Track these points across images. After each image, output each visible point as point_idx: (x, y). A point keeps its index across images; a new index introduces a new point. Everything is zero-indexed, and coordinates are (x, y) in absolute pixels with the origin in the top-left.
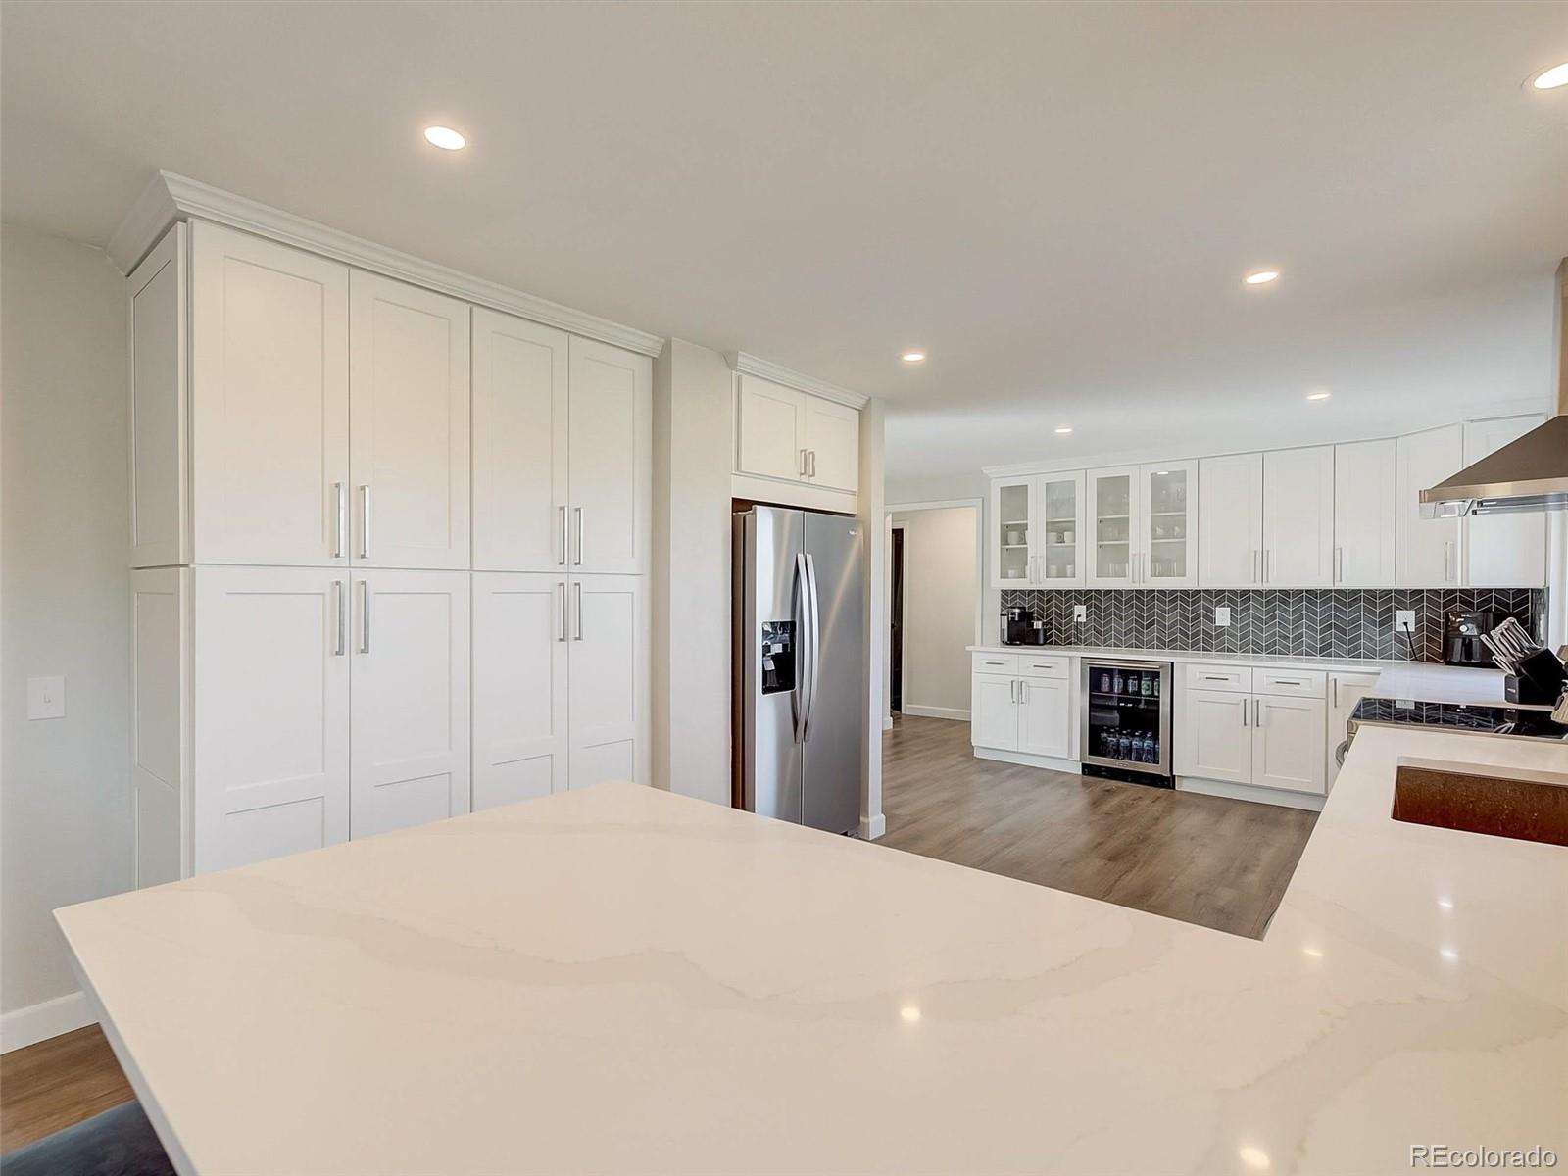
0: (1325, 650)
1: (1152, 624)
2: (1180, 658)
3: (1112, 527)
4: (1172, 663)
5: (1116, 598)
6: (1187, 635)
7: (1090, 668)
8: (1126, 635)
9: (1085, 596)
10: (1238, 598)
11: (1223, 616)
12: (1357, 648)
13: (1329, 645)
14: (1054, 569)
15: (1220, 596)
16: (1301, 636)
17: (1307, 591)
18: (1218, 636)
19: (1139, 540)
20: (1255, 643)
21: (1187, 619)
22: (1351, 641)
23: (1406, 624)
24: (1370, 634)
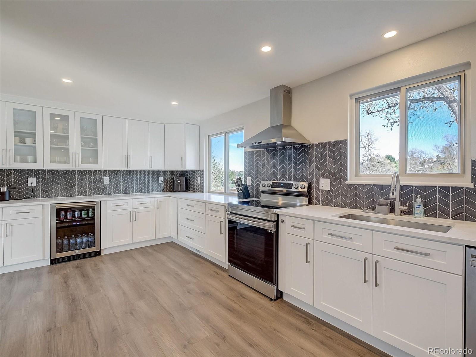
0: (140, 191)
1: (75, 185)
4: (100, 201)
5: (54, 174)
6: (91, 189)
7: (57, 209)
9: (35, 173)
10: (112, 173)
11: (106, 181)
13: (142, 189)
15: (105, 173)
16: (133, 187)
17: (135, 171)
18: (105, 189)
19: (75, 146)
21: (91, 182)
22: (148, 187)
23: (161, 181)
24: (153, 184)
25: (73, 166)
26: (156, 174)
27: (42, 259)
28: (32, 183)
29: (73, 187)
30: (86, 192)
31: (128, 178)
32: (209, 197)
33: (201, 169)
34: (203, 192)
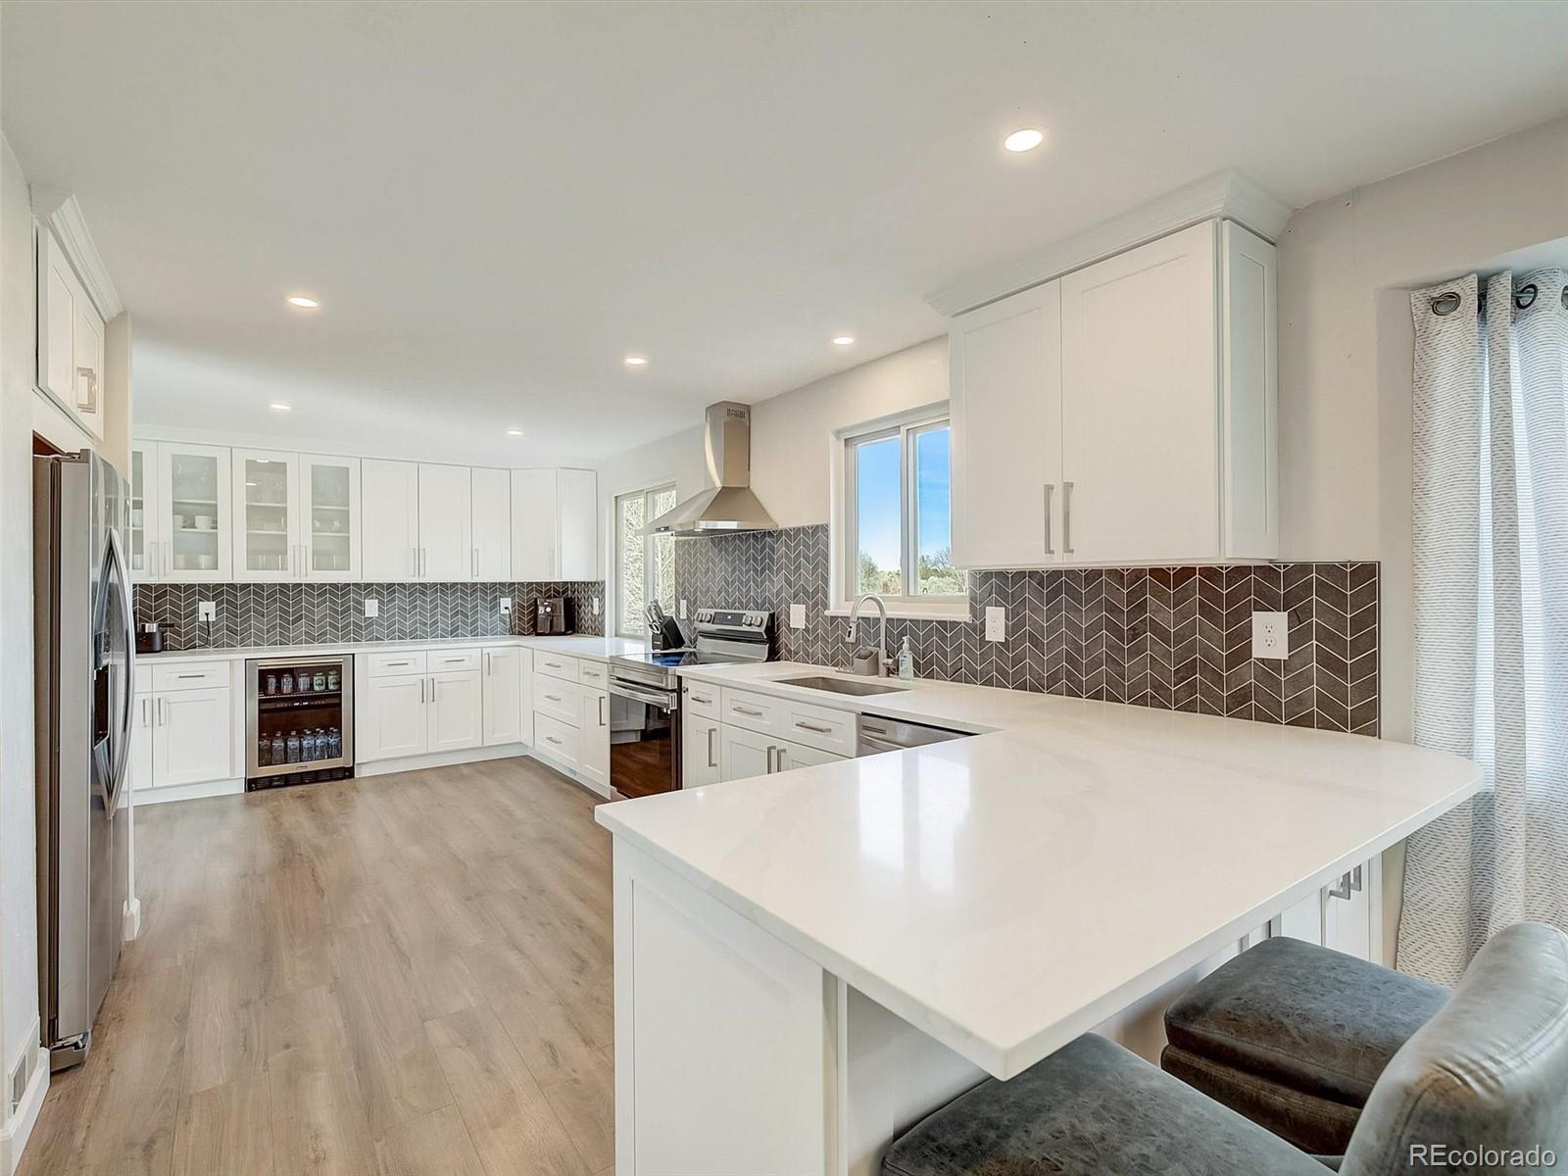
0: (454, 632)
1: (300, 618)
2: (360, 649)
3: (267, 513)
4: (353, 655)
5: (255, 593)
6: (337, 628)
7: (260, 670)
8: (268, 632)
9: (215, 592)
10: (385, 591)
11: (371, 607)
12: (476, 628)
13: (457, 628)
14: (181, 559)
15: (368, 589)
16: (436, 622)
17: (441, 584)
18: (367, 627)
19: (300, 530)
20: (400, 631)
21: (337, 612)
22: (472, 624)
23: (506, 608)
24: (484, 617)
25: (294, 575)
26: (492, 590)
27: (228, 776)
28: (207, 614)
29: (294, 623)
30: (325, 633)
31: (424, 601)
32: (620, 647)
33: (600, 579)
34: (603, 636)
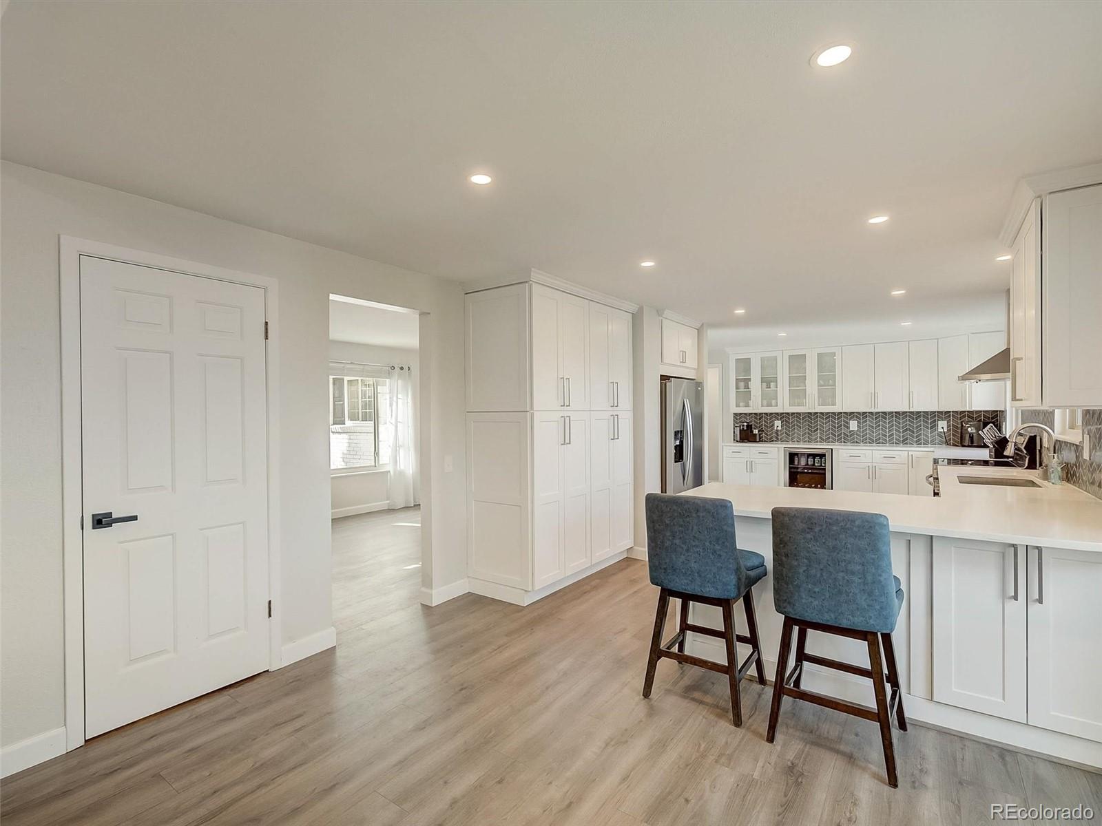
0: (904, 441)
3: (797, 380)
4: (832, 449)
5: (797, 417)
6: (835, 436)
7: (788, 453)
9: (781, 416)
10: (861, 416)
11: (853, 425)
12: (920, 440)
13: (907, 439)
14: (765, 401)
15: (852, 415)
16: (892, 435)
17: (895, 412)
18: (851, 436)
19: (812, 386)
20: (870, 439)
21: (835, 427)
22: (917, 437)
23: (943, 428)
24: (926, 433)
26: (933, 416)
29: (815, 431)
30: (829, 438)
31: (884, 422)
